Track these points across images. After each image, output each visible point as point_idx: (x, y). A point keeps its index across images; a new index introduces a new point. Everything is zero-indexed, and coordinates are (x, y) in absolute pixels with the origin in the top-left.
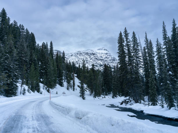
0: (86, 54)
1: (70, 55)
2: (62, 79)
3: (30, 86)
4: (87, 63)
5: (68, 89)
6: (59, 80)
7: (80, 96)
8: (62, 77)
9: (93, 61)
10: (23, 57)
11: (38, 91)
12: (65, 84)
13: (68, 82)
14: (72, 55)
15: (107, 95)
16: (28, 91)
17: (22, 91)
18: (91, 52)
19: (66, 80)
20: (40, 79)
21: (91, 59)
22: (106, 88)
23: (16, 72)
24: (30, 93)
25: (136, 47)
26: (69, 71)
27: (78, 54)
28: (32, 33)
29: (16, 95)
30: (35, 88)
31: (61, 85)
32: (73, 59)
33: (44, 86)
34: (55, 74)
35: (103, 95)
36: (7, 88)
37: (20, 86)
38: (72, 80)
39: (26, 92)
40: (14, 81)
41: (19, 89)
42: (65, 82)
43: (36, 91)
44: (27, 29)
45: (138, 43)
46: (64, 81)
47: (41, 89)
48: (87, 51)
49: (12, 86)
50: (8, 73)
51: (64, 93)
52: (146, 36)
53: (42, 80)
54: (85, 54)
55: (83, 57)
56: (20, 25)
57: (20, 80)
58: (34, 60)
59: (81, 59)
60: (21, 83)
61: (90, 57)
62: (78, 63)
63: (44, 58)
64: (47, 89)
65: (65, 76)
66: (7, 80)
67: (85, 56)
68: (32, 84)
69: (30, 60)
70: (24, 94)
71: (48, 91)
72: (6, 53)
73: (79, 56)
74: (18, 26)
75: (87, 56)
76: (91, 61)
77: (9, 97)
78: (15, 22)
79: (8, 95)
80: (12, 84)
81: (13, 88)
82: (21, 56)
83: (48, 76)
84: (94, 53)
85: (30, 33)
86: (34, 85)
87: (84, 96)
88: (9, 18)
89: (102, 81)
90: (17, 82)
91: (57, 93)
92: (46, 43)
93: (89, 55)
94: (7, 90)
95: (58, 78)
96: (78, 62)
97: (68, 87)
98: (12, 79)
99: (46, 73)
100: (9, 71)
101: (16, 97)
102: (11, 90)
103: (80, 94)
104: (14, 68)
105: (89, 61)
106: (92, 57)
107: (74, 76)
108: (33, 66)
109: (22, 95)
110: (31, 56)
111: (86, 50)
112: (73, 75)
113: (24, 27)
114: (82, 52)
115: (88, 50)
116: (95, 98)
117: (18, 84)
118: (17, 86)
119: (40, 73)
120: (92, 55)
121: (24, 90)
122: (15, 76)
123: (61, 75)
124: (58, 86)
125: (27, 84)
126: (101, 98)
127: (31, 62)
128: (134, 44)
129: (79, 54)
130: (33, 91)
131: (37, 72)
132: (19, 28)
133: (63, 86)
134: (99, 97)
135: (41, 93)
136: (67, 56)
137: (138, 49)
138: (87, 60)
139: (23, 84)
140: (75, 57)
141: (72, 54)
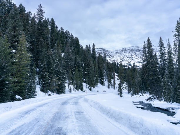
0: (132, 51)
1: (115, 52)
2: (103, 79)
3: (75, 86)
4: (133, 60)
5: (109, 87)
6: (100, 80)
7: (119, 94)
8: (103, 77)
9: (139, 58)
10: (69, 62)
11: (82, 90)
12: (106, 83)
13: (109, 81)
14: (117, 53)
15: (145, 93)
16: (74, 90)
17: (69, 90)
18: (137, 49)
19: (107, 79)
20: (84, 79)
21: (136, 56)
22: (144, 86)
23: (64, 75)
24: (75, 91)
25: (163, 51)
26: (110, 71)
27: (122, 51)
28: (76, 37)
29: (65, 93)
30: (79, 87)
31: (103, 84)
32: (118, 56)
33: (87, 85)
34: (97, 74)
35: (141, 93)
36: (58, 88)
37: (68, 86)
38: (113, 79)
39: (72, 90)
40: (63, 82)
41: (67, 88)
42: (107, 81)
43: (80, 90)
44: (72, 34)
45: (165, 48)
46: (105, 80)
47: (84, 88)
48: (133, 48)
49: (62, 86)
50: (59, 77)
51: (105, 91)
52: (169, 42)
53: (85, 80)
54: (130, 51)
55: (128, 54)
56: (66, 31)
57: (67, 81)
58: (78, 64)
59: (127, 56)
60: (68, 83)
61: (135, 54)
62: (123, 61)
63: (86, 60)
64: (90, 87)
65: (106, 75)
66: (58, 82)
67: (131, 53)
68: (76, 84)
69: (75, 63)
70: (70, 92)
71: (90, 90)
72: (57, 60)
73: (124, 53)
74: (65, 32)
75: (132, 53)
76: (137, 57)
77: (60, 94)
78: (62, 29)
79: (59, 93)
80: (61, 84)
81: (62, 88)
82: (68, 62)
83: (90, 77)
84: (139, 49)
85: (75, 38)
86: (78, 85)
87: (122, 94)
88: (57, 26)
89: (140, 80)
90: (65, 83)
91: (98, 91)
92: (89, 46)
93: (135, 51)
94: (58, 89)
95: (100, 78)
96: (123, 59)
97: (108, 85)
98: (62, 81)
99: (89, 74)
100: (59, 74)
101: (65, 94)
102: (61, 89)
103: (118, 93)
104: (63, 72)
105: (134, 58)
106: (137, 54)
107: (114, 76)
108: (77, 69)
109: (69, 93)
110: (76, 60)
111: (131, 47)
112: (114, 74)
113: (69, 32)
114: (127, 49)
115: (133, 46)
116: (133, 96)
117: (66, 85)
118: (65, 86)
119: (83, 74)
120: (138, 52)
121: (71, 89)
122: (64, 78)
123: (102, 75)
124: (99, 85)
125: (73, 84)
126: (138, 96)
127: (75, 65)
128: (162, 48)
129: (124, 51)
130: (78, 90)
131: (81, 73)
132: (66, 33)
133: (104, 85)
134: (136, 95)
135: (84, 92)
136: (112, 53)
137: (165, 53)
138: (132, 56)
139: (69, 84)
140: (120, 54)
141: (117, 51)
